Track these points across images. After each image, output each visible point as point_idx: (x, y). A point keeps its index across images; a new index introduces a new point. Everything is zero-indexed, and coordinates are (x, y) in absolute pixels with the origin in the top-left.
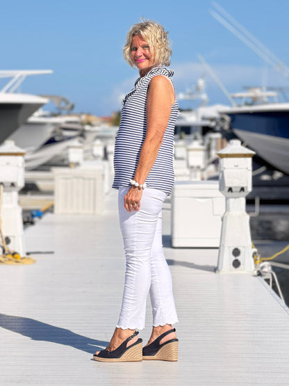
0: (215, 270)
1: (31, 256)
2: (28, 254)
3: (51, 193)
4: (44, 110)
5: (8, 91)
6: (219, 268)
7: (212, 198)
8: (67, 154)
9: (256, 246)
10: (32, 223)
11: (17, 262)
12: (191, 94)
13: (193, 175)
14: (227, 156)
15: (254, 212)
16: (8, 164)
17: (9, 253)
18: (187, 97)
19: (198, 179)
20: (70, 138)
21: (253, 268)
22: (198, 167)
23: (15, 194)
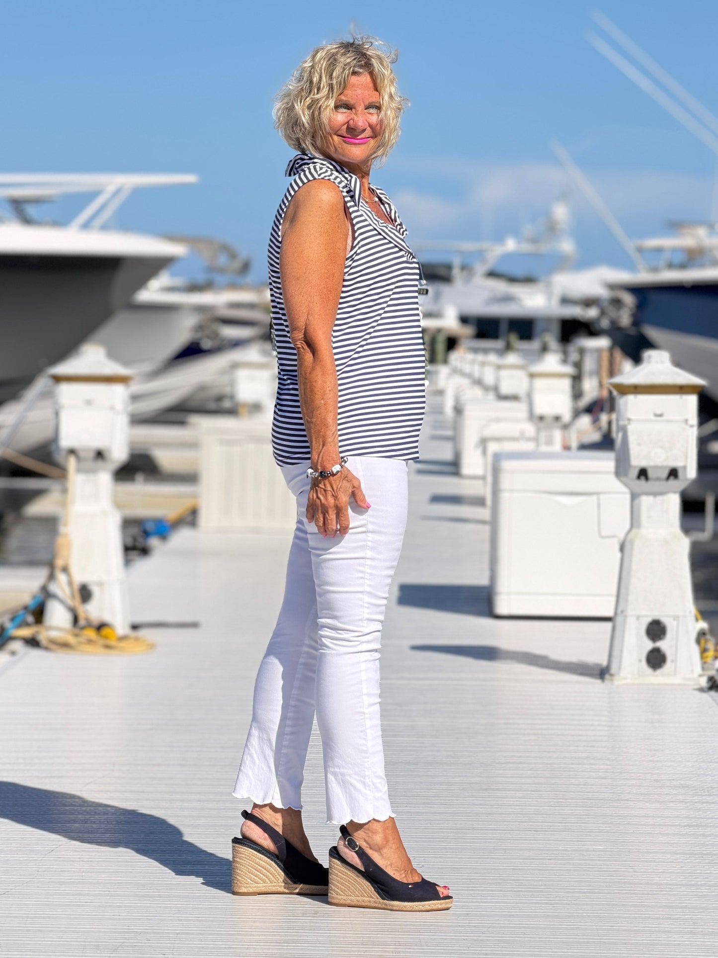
0: (602, 673)
1: (143, 633)
2: (135, 627)
3: (190, 478)
4: (173, 275)
5: (86, 226)
6: (613, 670)
7: (598, 493)
8: (232, 383)
9: (704, 614)
10: (145, 551)
11: (108, 647)
12: (534, 241)
13: (543, 435)
14: (637, 389)
15: (703, 530)
16: (89, 403)
17: (89, 625)
18: (526, 247)
19: (557, 447)
20: (237, 344)
21: (698, 669)
22: (557, 418)
23: (105, 478)
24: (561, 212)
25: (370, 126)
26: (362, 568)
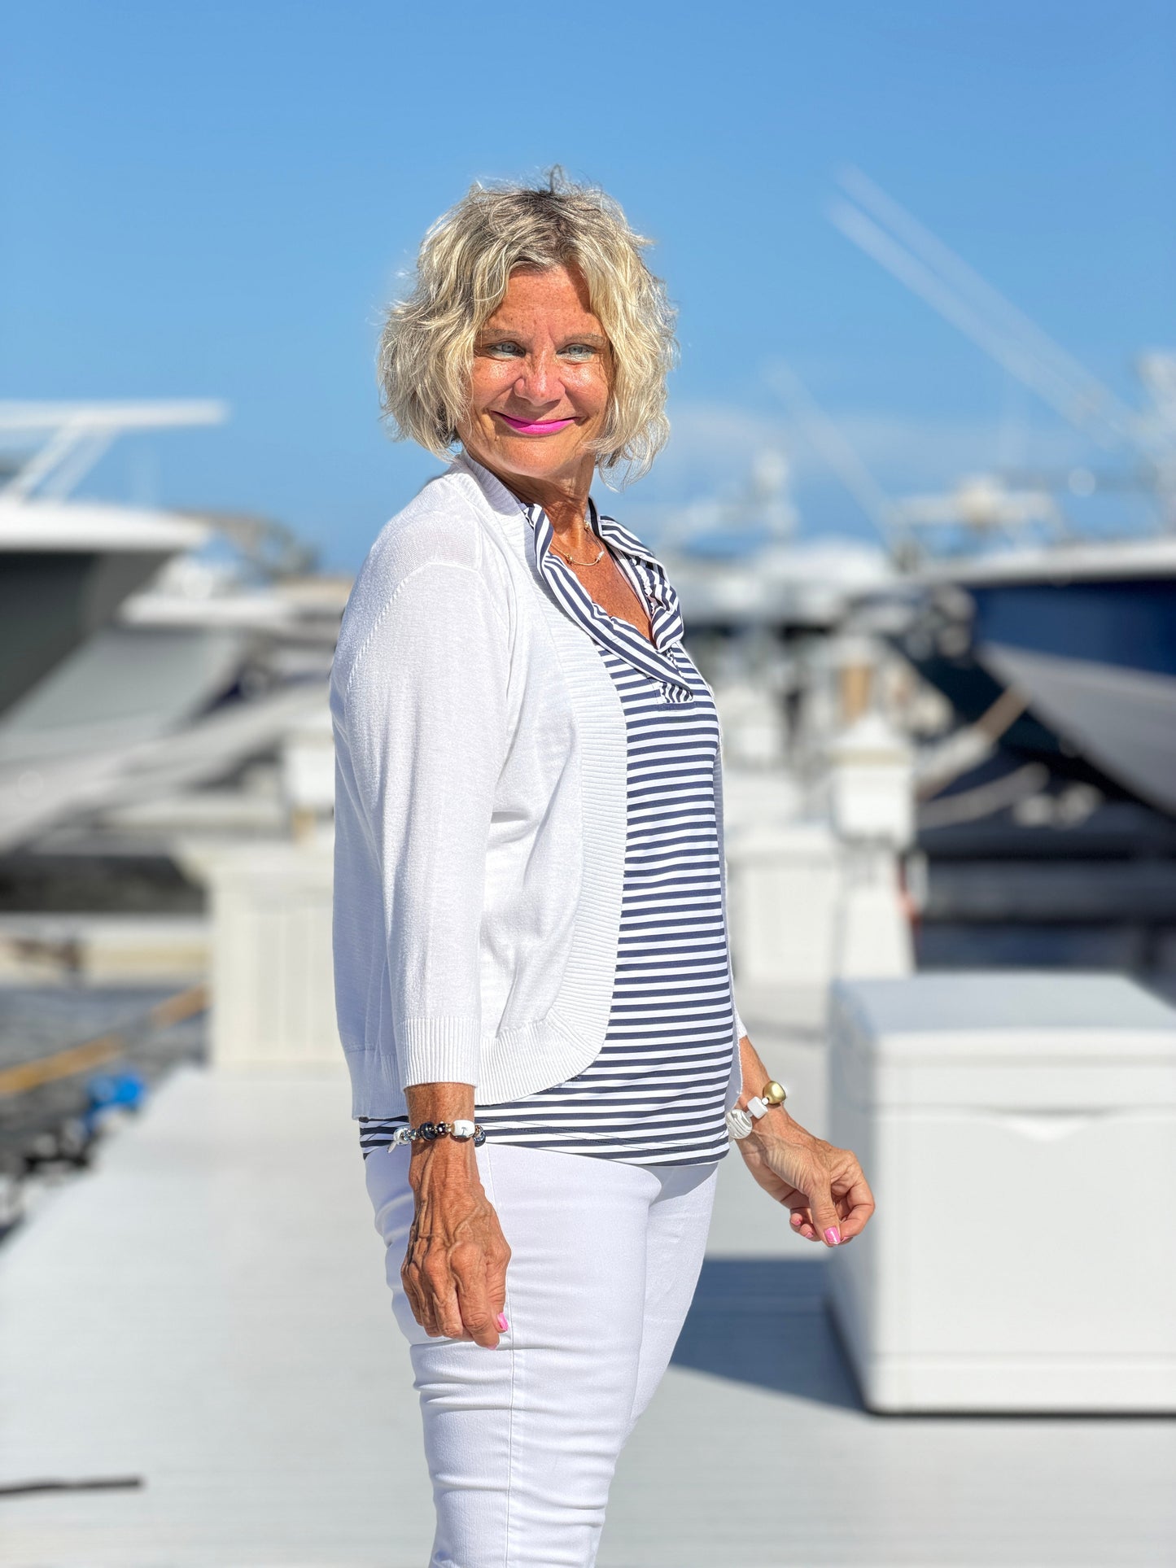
24: (773, 470)
25: (569, 393)
26: (503, 1432)
